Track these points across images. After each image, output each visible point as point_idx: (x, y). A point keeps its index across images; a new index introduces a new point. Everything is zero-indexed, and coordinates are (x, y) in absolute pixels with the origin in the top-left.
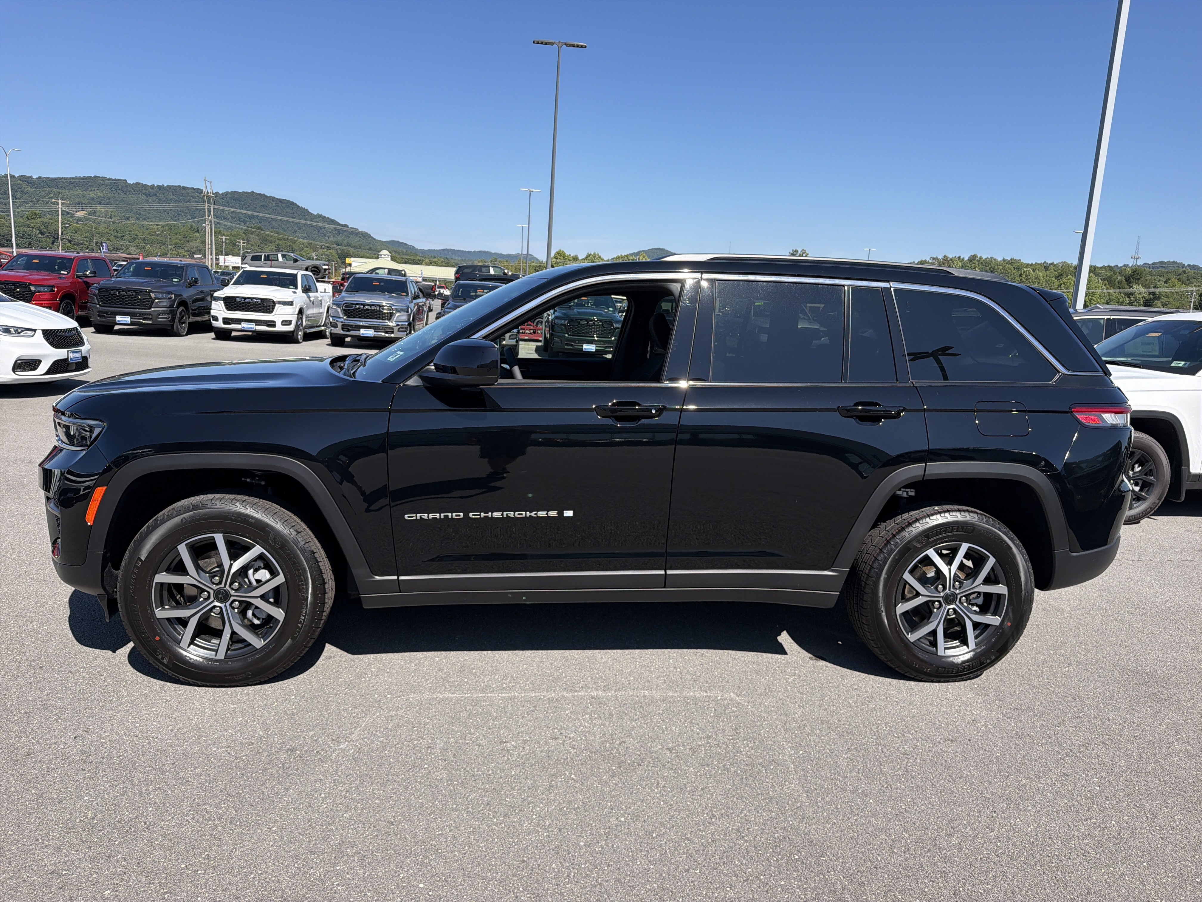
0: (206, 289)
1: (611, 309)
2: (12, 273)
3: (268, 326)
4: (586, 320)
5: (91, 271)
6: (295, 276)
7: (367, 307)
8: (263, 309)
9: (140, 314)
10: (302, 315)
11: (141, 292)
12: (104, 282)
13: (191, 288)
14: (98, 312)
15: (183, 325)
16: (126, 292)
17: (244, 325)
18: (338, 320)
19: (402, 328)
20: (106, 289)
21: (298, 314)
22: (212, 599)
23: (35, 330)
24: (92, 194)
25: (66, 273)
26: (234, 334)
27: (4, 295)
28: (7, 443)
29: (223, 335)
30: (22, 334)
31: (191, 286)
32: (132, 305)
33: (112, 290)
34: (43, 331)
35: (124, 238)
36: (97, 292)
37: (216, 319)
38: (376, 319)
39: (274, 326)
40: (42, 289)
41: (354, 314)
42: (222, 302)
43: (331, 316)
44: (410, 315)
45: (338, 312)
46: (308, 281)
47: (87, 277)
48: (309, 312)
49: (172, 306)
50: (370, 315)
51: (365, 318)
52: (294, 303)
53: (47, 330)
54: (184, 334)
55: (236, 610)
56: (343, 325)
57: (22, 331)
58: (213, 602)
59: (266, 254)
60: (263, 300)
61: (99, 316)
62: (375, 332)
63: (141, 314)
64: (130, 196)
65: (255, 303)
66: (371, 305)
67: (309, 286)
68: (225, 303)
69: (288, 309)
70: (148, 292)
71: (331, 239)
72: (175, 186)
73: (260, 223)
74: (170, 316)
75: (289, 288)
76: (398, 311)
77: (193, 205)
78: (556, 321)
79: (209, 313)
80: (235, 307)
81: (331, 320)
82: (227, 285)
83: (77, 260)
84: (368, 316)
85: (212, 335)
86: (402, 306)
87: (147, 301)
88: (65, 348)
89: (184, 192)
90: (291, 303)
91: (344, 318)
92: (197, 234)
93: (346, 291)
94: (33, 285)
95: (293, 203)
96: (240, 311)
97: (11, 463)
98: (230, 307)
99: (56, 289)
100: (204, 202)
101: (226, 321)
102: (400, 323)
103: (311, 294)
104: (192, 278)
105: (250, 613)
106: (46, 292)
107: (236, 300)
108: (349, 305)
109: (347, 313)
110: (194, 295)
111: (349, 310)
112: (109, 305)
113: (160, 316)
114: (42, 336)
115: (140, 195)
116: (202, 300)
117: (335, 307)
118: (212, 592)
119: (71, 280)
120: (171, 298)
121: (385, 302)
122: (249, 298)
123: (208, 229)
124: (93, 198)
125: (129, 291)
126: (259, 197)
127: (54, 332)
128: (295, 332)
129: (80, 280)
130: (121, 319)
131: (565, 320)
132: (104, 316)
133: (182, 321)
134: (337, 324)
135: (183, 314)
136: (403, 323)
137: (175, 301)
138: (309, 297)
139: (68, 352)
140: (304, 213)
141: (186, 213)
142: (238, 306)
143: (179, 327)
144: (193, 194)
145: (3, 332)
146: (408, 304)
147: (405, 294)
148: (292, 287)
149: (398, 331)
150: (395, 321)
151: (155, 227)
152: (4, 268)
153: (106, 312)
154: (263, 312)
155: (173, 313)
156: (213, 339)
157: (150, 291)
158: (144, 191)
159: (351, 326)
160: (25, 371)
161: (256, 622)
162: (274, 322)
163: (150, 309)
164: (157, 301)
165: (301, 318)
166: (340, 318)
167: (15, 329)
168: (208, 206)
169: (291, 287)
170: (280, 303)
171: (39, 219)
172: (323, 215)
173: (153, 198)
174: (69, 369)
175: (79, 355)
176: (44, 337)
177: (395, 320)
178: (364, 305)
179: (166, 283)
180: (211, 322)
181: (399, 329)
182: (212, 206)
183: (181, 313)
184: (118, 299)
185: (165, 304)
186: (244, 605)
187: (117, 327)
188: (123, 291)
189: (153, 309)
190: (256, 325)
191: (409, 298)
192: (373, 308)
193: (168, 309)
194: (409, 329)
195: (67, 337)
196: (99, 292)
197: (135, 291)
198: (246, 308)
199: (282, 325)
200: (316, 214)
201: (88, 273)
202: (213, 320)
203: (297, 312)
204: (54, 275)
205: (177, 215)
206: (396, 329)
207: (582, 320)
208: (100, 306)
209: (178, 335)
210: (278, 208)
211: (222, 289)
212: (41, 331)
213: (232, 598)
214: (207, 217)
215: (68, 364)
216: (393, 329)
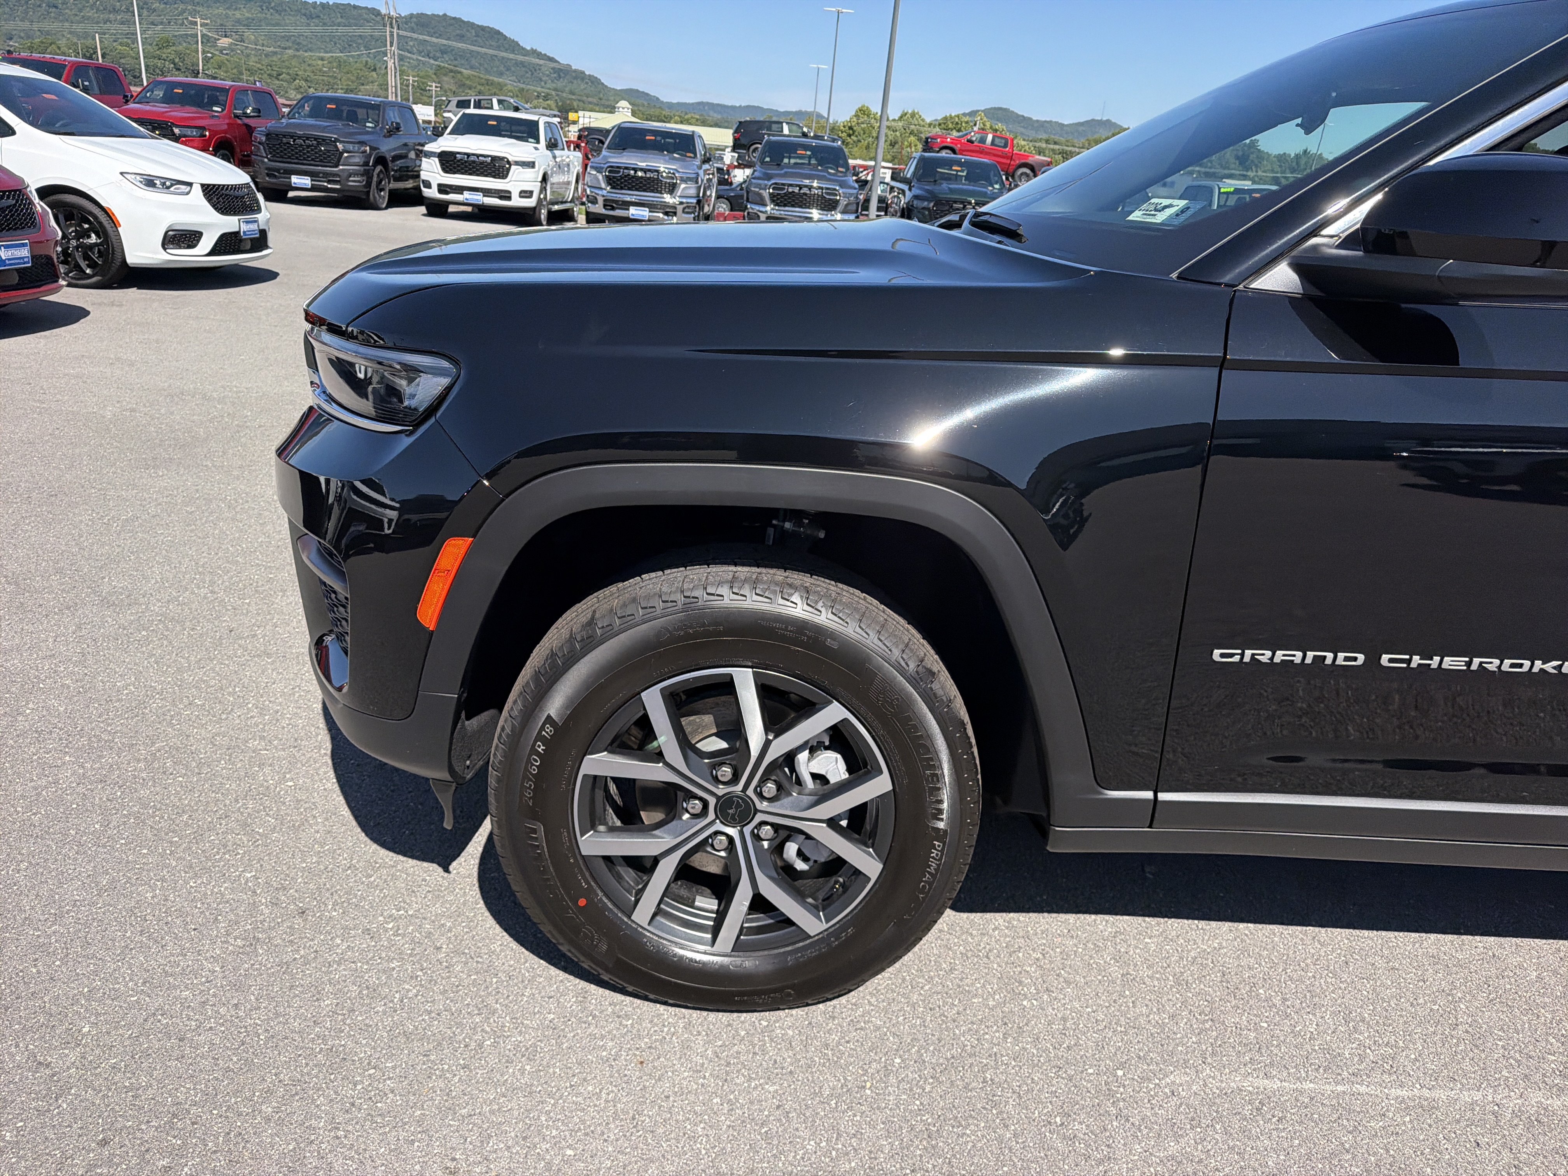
0: (411, 141)
1: (997, 186)
2: (147, 108)
3: (501, 198)
4: (962, 203)
5: (254, 109)
6: (536, 123)
7: (640, 174)
8: (494, 172)
9: (324, 174)
10: (546, 183)
11: (324, 140)
12: (272, 124)
13: (391, 139)
14: (267, 169)
15: (382, 193)
16: (304, 141)
17: (467, 196)
18: (597, 191)
19: (688, 207)
20: (277, 135)
21: (541, 182)
22: (711, 816)
23: (190, 184)
24: (238, 15)
25: (219, 110)
26: (452, 209)
27: (142, 129)
28: (166, 363)
29: (438, 210)
30: (172, 189)
31: (390, 136)
32: (313, 160)
33: (284, 136)
34: (203, 185)
35: (281, 77)
36: (264, 139)
37: (428, 185)
38: (652, 191)
39: (509, 198)
40: (188, 132)
41: (622, 183)
42: (437, 160)
43: (589, 186)
44: (699, 188)
45: (598, 180)
46: (552, 134)
47: (248, 116)
48: (554, 179)
49: (366, 164)
50: (645, 185)
51: (637, 190)
52: (536, 164)
53: (209, 185)
54: (384, 206)
55: (766, 844)
56: (605, 200)
57: (172, 185)
58: (712, 823)
59: (477, 98)
60: (494, 158)
61: (268, 175)
62: (650, 212)
63: (326, 175)
64: (286, 18)
65: (482, 163)
66: (645, 171)
67: (556, 140)
68: (440, 161)
69: (529, 173)
70: (334, 142)
71: (548, 86)
72: (343, 5)
73: (456, 60)
74: (365, 178)
75: (527, 141)
76: (683, 180)
77: (366, 31)
78: (915, 202)
79: (418, 176)
80: (455, 168)
81: (588, 192)
82: (442, 134)
83: (234, 91)
84: (641, 187)
85: (423, 209)
86: (690, 172)
87: (333, 155)
88: (235, 214)
89: (355, 12)
90: (531, 165)
91: (606, 191)
92: (374, 74)
93: (608, 148)
94: (177, 126)
95: (498, 33)
96: (462, 174)
97: (176, 399)
98: (447, 167)
99: (207, 133)
100: (385, 25)
101: (443, 189)
102: (684, 200)
103: (557, 152)
104: (392, 123)
105: (791, 849)
106: (194, 136)
107: (455, 157)
108: (614, 169)
109: (610, 181)
110: (395, 149)
111: (614, 177)
112: (281, 159)
113: (351, 179)
114: (201, 194)
115: (298, 18)
116: (405, 157)
117: (594, 173)
118: (712, 801)
119: (227, 121)
120: (365, 151)
121: (663, 165)
122: (473, 155)
123: (390, 64)
124: (239, 19)
125: (308, 139)
126: (453, 21)
127: (217, 189)
128: (537, 209)
129: (239, 122)
130: (299, 181)
131: (930, 201)
132: (275, 176)
133: (381, 187)
134: (596, 199)
135: (382, 176)
136: (689, 200)
137: (370, 155)
138: (555, 157)
139: (239, 220)
140: (513, 46)
141: (360, 44)
142: (458, 166)
143: (376, 195)
144: (366, 16)
145: (146, 185)
146: (697, 171)
147: (692, 155)
148: (532, 140)
149: (683, 212)
150: (680, 197)
151: (320, 62)
152: (136, 100)
153: (278, 171)
154: (494, 177)
155: (368, 174)
156: (424, 215)
157: (336, 140)
158: (303, 11)
159: (616, 202)
160: (180, 248)
161: (801, 866)
162: (510, 192)
163: (337, 166)
164: (346, 155)
165: (545, 189)
166: (601, 189)
167: (163, 181)
168: (390, 32)
169: (530, 140)
170: (517, 163)
171: (174, 48)
172: (539, 50)
173: (316, 21)
174: (242, 248)
175: (254, 227)
176: (204, 195)
177: (678, 194)
178: (635, 170)
179: (356, 128)
180: (420, 190)
181: (684, 208)
182: (395, 30)
183: (378, 175)
184: (292, 150)
185: (357, 160)
186: (783, 834)
187: (291, 194)
188: (300, 138)
189: (341, 167)
190: (484, 196)
191: (698, 162)
192: (648, 176)
193: (362, 168)
194: (697, 209)
195: (237, 198)
196: (267, 139)
197: (315, 139)
198: (470, 169)
199: (521, 197)
200: (529, 48)
201: (249, 111)
202: (425, 187)
203: (540, 179)
204: (204, 112)
205: (349, 44)
206: (680, 208)
207: (955, 202)
208: (269, 160)
209: (375, 207)
210: (479, 39)
211: (435, 140)
212: (199, 186)
213: (759, 818)
214: (389, 48)
215: (241, 240)
216: (675, 208)
